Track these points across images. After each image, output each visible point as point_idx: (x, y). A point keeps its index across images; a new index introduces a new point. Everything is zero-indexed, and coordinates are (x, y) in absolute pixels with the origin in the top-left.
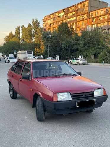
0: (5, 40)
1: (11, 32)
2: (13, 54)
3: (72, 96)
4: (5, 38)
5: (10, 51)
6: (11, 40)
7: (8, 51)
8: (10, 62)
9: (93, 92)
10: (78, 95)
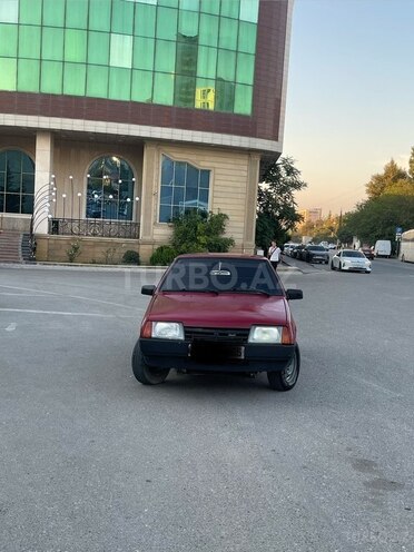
0: (368, 192)
1: (392, 162)
2: (389, 242)
3: (186, 332)
4: (367, 185)
5: (379, 232)
6: (387, 191)
7: (373, 230)
8: (346, 268)
9: (249, 330)
10: (200, 330)
